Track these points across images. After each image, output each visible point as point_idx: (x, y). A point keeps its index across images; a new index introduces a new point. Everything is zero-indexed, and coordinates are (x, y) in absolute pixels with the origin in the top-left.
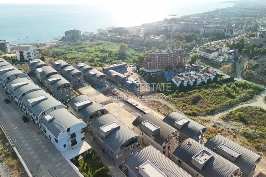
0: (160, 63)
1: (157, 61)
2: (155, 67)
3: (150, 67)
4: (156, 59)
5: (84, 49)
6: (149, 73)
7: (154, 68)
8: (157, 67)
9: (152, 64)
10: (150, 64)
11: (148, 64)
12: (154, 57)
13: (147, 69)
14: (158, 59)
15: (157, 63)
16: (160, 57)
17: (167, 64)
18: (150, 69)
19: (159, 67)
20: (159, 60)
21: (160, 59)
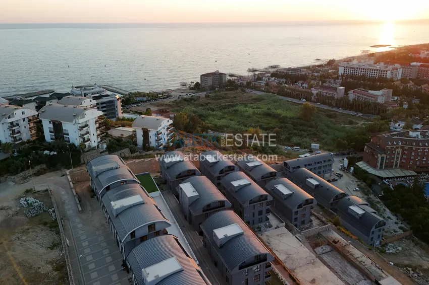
0: (404, 159)
1: (398, 154)
2: (392, 166)
3: (381, 164)
4: (397, 150)
5: (235, 108)
6: (382, 178)
7: (389, 166)
8: (396, 166)
9: (386, 158)
10: (383, 158)
11: (377, 159)
12: (393, 144)
13: (375, 167)
14: (400, 150)
15: (397, 158)
16: (406, 147)
17: (421, 161)
18: (381, 168)
19: (401, 167)
20: (402, 152)
21: (406, 150)
